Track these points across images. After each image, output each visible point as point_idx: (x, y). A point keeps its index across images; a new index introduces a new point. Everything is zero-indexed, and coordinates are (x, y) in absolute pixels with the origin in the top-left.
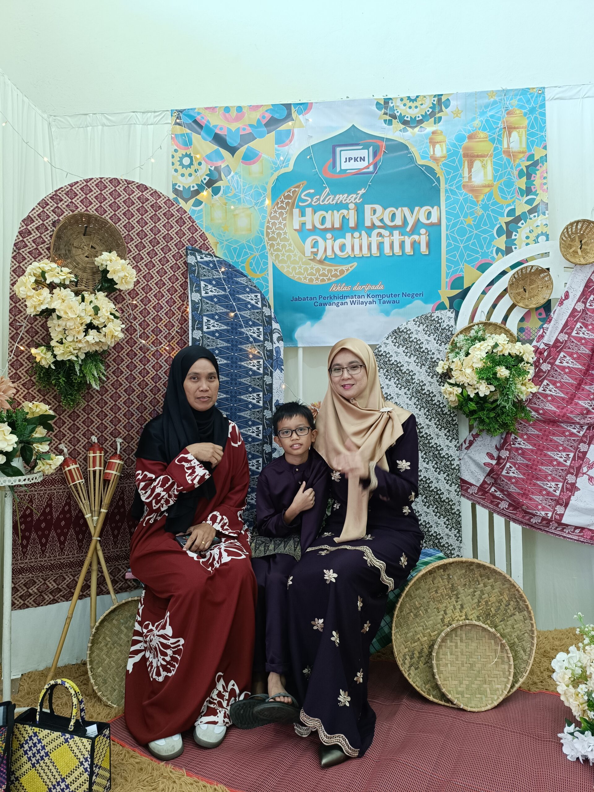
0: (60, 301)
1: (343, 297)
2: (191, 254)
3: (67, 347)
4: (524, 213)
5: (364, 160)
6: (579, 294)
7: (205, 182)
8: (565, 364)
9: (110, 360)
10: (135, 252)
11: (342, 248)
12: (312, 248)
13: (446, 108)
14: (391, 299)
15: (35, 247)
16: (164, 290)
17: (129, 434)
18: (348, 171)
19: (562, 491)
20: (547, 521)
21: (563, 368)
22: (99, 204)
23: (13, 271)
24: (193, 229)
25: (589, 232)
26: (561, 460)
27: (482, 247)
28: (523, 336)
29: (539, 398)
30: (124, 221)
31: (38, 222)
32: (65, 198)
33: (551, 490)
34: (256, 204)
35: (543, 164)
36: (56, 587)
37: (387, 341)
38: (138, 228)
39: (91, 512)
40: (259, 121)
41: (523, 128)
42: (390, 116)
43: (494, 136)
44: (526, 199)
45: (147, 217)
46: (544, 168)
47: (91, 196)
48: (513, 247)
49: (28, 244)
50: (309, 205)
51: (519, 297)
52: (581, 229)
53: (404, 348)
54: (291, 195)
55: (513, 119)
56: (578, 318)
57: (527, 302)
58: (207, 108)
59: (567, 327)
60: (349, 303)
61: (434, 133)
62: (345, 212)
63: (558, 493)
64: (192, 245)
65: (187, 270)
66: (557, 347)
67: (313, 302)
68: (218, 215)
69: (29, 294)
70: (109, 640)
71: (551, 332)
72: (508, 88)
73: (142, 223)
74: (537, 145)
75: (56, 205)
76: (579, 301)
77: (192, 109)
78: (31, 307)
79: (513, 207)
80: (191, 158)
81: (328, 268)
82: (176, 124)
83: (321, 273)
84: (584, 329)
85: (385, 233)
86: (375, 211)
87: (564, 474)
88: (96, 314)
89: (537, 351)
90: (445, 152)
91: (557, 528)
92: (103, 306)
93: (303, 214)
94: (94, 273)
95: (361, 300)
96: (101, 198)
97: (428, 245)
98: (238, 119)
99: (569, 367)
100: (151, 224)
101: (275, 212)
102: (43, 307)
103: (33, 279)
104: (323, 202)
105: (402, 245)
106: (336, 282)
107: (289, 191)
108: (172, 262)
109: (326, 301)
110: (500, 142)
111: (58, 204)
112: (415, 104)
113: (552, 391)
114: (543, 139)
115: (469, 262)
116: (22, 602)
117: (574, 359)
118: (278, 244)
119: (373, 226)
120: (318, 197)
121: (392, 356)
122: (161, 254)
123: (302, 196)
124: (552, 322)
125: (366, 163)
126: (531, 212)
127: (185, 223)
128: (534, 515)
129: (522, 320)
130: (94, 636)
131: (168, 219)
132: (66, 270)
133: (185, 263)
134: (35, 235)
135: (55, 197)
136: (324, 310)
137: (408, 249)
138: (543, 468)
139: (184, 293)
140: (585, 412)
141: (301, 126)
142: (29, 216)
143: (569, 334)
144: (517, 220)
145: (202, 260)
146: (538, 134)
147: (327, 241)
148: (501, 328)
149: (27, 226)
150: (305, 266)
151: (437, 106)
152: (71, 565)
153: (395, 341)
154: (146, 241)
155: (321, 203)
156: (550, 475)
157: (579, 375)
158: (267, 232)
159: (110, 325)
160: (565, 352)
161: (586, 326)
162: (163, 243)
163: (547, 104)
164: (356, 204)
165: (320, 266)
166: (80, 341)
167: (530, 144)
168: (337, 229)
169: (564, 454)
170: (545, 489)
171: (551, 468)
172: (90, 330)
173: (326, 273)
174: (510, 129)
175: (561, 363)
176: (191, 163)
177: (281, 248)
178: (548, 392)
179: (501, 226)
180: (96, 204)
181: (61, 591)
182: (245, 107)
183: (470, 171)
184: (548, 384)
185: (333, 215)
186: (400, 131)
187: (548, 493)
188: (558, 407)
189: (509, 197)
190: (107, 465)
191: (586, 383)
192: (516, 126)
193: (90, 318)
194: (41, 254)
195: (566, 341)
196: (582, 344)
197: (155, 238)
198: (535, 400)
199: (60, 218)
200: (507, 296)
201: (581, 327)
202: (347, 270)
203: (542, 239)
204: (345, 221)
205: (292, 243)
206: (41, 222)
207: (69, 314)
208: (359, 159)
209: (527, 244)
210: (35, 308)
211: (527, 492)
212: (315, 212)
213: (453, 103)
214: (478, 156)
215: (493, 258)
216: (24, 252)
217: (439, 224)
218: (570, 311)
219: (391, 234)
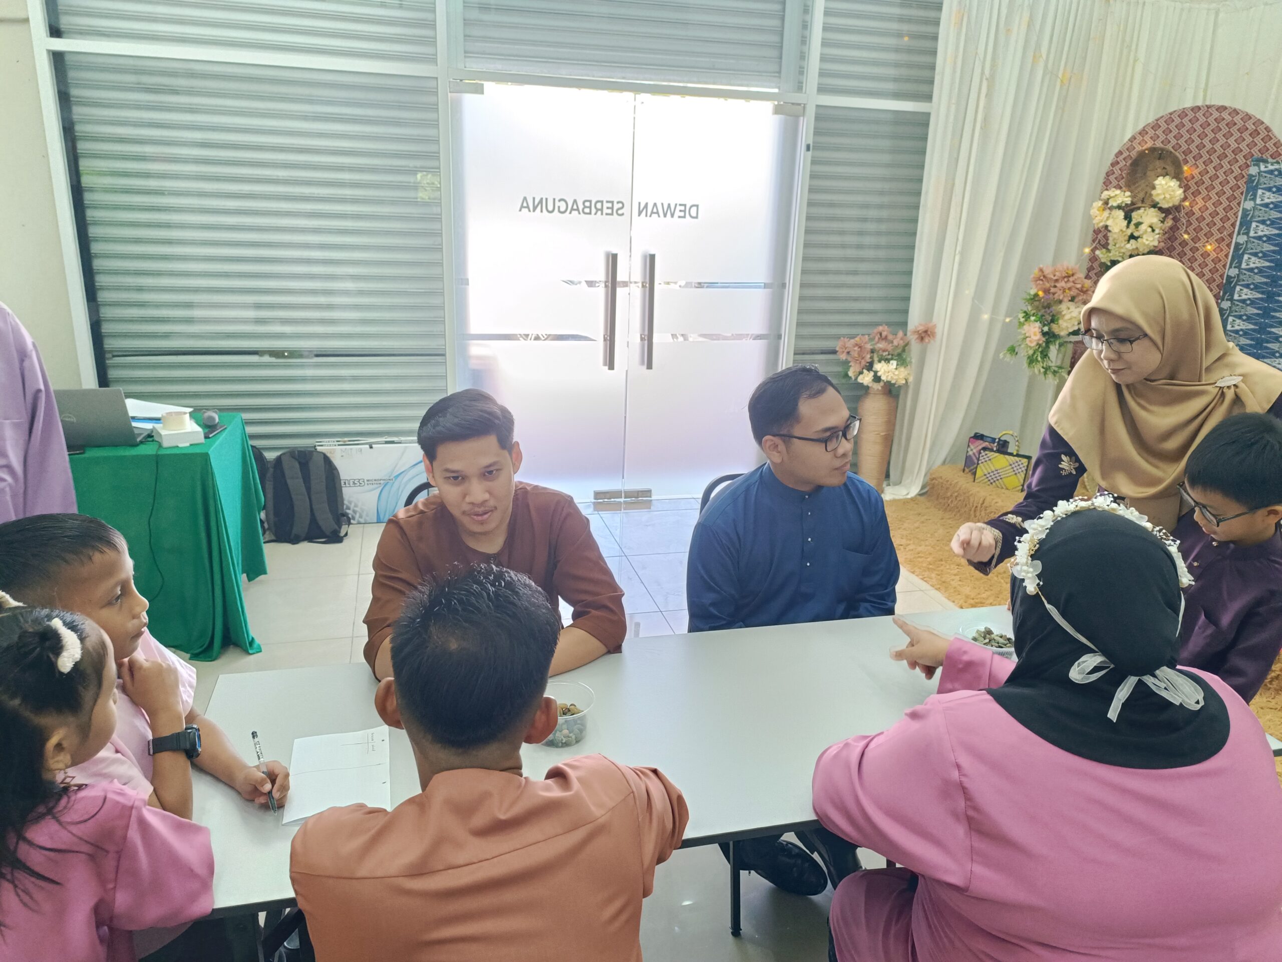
2: (1255, 165)
22: (1178, 131)
24: (1268, 138)
30: (1198, 142)
31: (1125, 154)
32: (1151, 131)
45: (1220, 135)
49: (1116, 172)
73: (1214, 141)
96: (1180, 126)
100: (1222, 141)
103: (1101, 204)
111: (1143, 137)
122: (1227, 167)
127: (1259, 134)
131: (1242, 133)
134: (1122, 163)
135: (1143, 132)
142: (1120, 150)
145: (1266, 169)
149: (1118, 158)
162: (1231, 157)
197: (1224, 153)
206: (1128, 154)
210: (1100, 224)
216: (1112, 178)
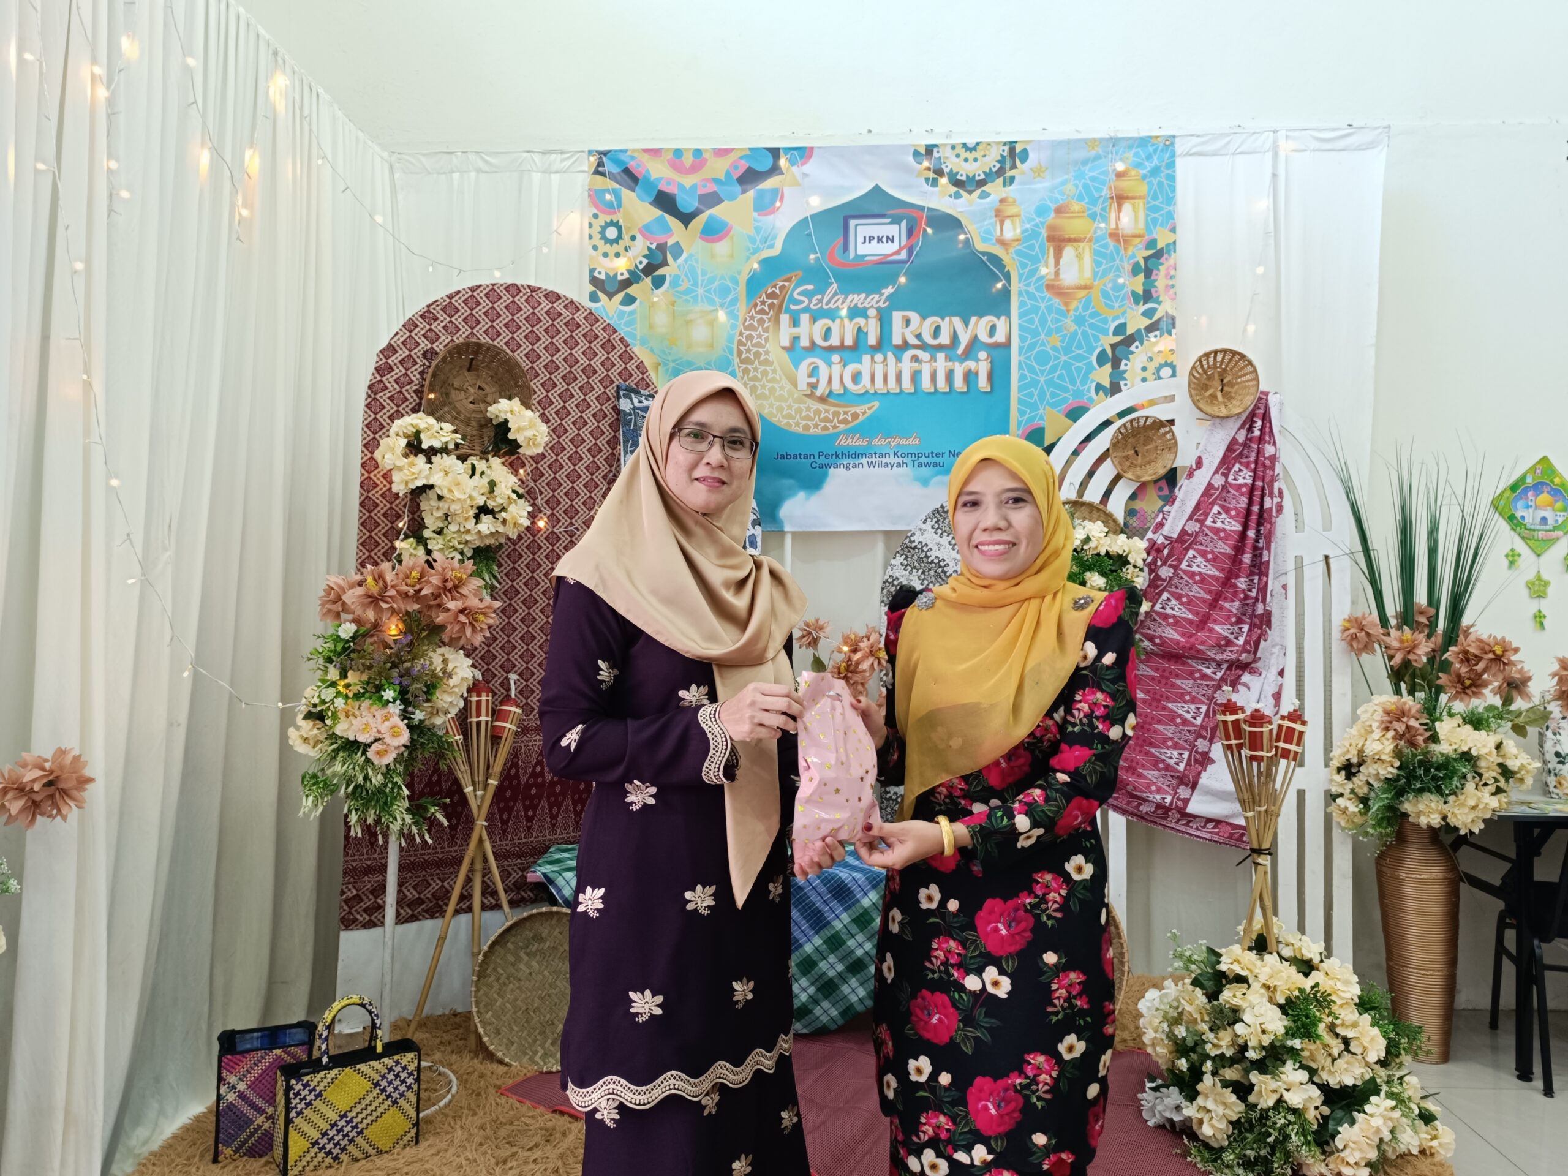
0: (442, 474)
1: (856, 455)
2: (625, 396)
3: (449, 541)
4: (1139, 331)
5: (892, 241)
6: (1217, 461)
7: (641, 267)
8: (1195, 569)
9: (502, 556)
10: (540, 393)
11: (856, 377)
12: (810, 376)
13: (1023, 161)
14: (931, 460)
15: (398, 389)
16: (583, 450)
17: (527, 668)
18: (867, 258)
19: (1188, 763)
20: (1163, 810)
21: (1192, 575)
22: (490, 324)
23: (367, 426)
24: (627, 356)
25: (1234, 367)
26: (1188, 716)
27: (1073, 382)
28: (1134, 522)
29: (1155, 620)
30: (526, 347)
31: (403, 353)
32: (442, 316)
33: (1172, 762)
34: (722, 306)
35: (1170, 255)
36: (417, 896)
37: (924, 527)
38: (545, 357)
39: (474, 784)
40: (728, 174)
41: (1140, 197)
42: (935, 172)
43: (1096, 209)
44: (1143, 308)
45: (559, 341)
46: (1171, 262)
47: (479, 312)
48: (1122, 383)
49: (389, 385)
50: (806, 310)
51: (1128, 464)
52: (1222, 362)
53: (950, 538)
54: (778, 291)
55: (1125, 185)
56: (1216, 499)
57: (1138, 471)
58: (645, 151)
59: (1200, 511)
60: (866, 465)
61: (1002, 201)
62: (861, 321)
63: (1182, 767)
64: (625, 381)
65: (617, 419)
66: (1183, 541)
67: (809, 461)
68: (661, 319)
69: (398, 463)
70: (500, 971)
71: (1174, 518)
72: (1120, 135)
73: (552, 349)
74: (1161, 225)
75: (428, 327)
76: (1216, 472)
77: (621, 151)
78: (399, 483)
79: (1122, 321)
80: (619, 228)
81: (833, 409)
82: (597, 172)
83: (822, 416)
84: (1224, 515)
85: (924, 355)
86: (908, 322)
87: (1191, 737)
88: (492, 491)
89: (1153, 549)
90: (1018, 231)
91: (1179, 820)
92: (501, 479)
93: (795, 323)
94: (481, 427)
95: (884, 460)
96: (492, 315)
97: (990, 377)
98: (695, 168)
99: (1200, 574)
100: (565, 351)
101: (752, 318)
102: (419, 483)
103: (403, 442)
104: (828, 303)
105: (950, 376)
106: (844, 432)
107: (775, 286)
108: (595, 407)
109: (830, 461)
110: (1105, 219)
111: (430, 325)
112: (974, 154)
113: (1176, 609)
114: (1170, 216)
115: (1053, 405)
116: (367, 918)
117: (1208, 560)
118: (756, 369)
119: (905, 346)
120: (819, 297)
121: (931, 549)
122: (578, 396)
123: (795, 295)
124: (1177, 503)
125: (895, 247)
126: (1150, 329)
127: (614, 348)
128: (1145, 800)
129: (1133, 497)
130: (480, 965)
131: (590, 343)
132: (448, 427)
133: (615, 408)
134: (399, 371)
135: (427, 315)
136: (825, 476)
137: (959, 383)
138: (1160, 728)
139: (613, 454)
140: (1223, 642)
141: (796, 183)
142: (390, 345)
143: (1202, 522)
144: (1130, 340)
145: (641, 405)
146: (1162, 209)
147: (833, 367)
148: (1099, 510)
149: (387, 358)
150: (797, 405)
151: (1008, 160)
152: (439, 864)
153: (936, 526)
154: (557, 377)
155: (825, 307)
156: (1171, 739)
157: (1216, 587)
158: (738, 350)
159: (512, 508)
160: (1195, 550)
161: (1227, 510)
162: (582, 379)
163: (1179, 162)
164: (879, 309)
165: (821, 407)
166: (468, 532)
167: (1151, 223)
168: (849, 348)
169: (1193, 707)
170: (1163, 761)
171: (1173, 728)
172: (482, 515)
173: (831, 417)
174: (1120, 199)
175: (1189, 566)
176: (620, 237)
177: (759, 376)
178: (1169, 611)
179: (1103, 352)
180: (485, 324)
181: (423, 902)
182: (706, 150)
183: (1057, 263)
184: (1168, 599)
185: (842, 326)
186: (950, 196)
187: (1168, 768)
188: (1183, 635)
189: (1116, 305)
190: (497, 714)
191: (1226, 599)
192: (1130, 195)
193: (484, 498)
194: (407, 400)
195: (1197, 533)
196: (1221, 539)
197: (570, 372)
198: (1148, 623)
199: (434, 346)
200: (1109, 460)
201: (1219, 513)
202: (864, 413)
203: (1166, 372)
204: (862, 336)
205: (778, 368)
206: (407, 353)
207: (456, 493)
208: (884, 240)
209: (1144, 380)
210: (406, 483)
211: (1134, 764)
212: (814, 320)
213: (1032, 155)
214: (1070, 240)
215: (1091, 399)
216: (383, 397)
217: (1007, 345)
218: (1203, 487)
219: (933, 359)
